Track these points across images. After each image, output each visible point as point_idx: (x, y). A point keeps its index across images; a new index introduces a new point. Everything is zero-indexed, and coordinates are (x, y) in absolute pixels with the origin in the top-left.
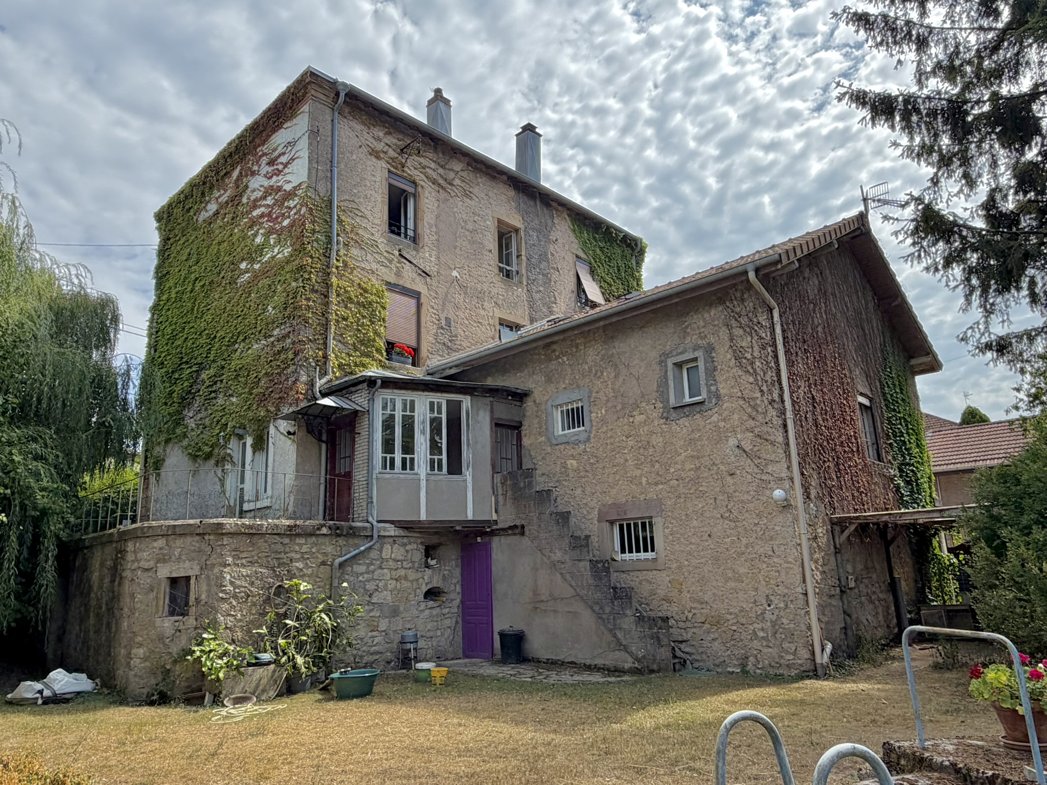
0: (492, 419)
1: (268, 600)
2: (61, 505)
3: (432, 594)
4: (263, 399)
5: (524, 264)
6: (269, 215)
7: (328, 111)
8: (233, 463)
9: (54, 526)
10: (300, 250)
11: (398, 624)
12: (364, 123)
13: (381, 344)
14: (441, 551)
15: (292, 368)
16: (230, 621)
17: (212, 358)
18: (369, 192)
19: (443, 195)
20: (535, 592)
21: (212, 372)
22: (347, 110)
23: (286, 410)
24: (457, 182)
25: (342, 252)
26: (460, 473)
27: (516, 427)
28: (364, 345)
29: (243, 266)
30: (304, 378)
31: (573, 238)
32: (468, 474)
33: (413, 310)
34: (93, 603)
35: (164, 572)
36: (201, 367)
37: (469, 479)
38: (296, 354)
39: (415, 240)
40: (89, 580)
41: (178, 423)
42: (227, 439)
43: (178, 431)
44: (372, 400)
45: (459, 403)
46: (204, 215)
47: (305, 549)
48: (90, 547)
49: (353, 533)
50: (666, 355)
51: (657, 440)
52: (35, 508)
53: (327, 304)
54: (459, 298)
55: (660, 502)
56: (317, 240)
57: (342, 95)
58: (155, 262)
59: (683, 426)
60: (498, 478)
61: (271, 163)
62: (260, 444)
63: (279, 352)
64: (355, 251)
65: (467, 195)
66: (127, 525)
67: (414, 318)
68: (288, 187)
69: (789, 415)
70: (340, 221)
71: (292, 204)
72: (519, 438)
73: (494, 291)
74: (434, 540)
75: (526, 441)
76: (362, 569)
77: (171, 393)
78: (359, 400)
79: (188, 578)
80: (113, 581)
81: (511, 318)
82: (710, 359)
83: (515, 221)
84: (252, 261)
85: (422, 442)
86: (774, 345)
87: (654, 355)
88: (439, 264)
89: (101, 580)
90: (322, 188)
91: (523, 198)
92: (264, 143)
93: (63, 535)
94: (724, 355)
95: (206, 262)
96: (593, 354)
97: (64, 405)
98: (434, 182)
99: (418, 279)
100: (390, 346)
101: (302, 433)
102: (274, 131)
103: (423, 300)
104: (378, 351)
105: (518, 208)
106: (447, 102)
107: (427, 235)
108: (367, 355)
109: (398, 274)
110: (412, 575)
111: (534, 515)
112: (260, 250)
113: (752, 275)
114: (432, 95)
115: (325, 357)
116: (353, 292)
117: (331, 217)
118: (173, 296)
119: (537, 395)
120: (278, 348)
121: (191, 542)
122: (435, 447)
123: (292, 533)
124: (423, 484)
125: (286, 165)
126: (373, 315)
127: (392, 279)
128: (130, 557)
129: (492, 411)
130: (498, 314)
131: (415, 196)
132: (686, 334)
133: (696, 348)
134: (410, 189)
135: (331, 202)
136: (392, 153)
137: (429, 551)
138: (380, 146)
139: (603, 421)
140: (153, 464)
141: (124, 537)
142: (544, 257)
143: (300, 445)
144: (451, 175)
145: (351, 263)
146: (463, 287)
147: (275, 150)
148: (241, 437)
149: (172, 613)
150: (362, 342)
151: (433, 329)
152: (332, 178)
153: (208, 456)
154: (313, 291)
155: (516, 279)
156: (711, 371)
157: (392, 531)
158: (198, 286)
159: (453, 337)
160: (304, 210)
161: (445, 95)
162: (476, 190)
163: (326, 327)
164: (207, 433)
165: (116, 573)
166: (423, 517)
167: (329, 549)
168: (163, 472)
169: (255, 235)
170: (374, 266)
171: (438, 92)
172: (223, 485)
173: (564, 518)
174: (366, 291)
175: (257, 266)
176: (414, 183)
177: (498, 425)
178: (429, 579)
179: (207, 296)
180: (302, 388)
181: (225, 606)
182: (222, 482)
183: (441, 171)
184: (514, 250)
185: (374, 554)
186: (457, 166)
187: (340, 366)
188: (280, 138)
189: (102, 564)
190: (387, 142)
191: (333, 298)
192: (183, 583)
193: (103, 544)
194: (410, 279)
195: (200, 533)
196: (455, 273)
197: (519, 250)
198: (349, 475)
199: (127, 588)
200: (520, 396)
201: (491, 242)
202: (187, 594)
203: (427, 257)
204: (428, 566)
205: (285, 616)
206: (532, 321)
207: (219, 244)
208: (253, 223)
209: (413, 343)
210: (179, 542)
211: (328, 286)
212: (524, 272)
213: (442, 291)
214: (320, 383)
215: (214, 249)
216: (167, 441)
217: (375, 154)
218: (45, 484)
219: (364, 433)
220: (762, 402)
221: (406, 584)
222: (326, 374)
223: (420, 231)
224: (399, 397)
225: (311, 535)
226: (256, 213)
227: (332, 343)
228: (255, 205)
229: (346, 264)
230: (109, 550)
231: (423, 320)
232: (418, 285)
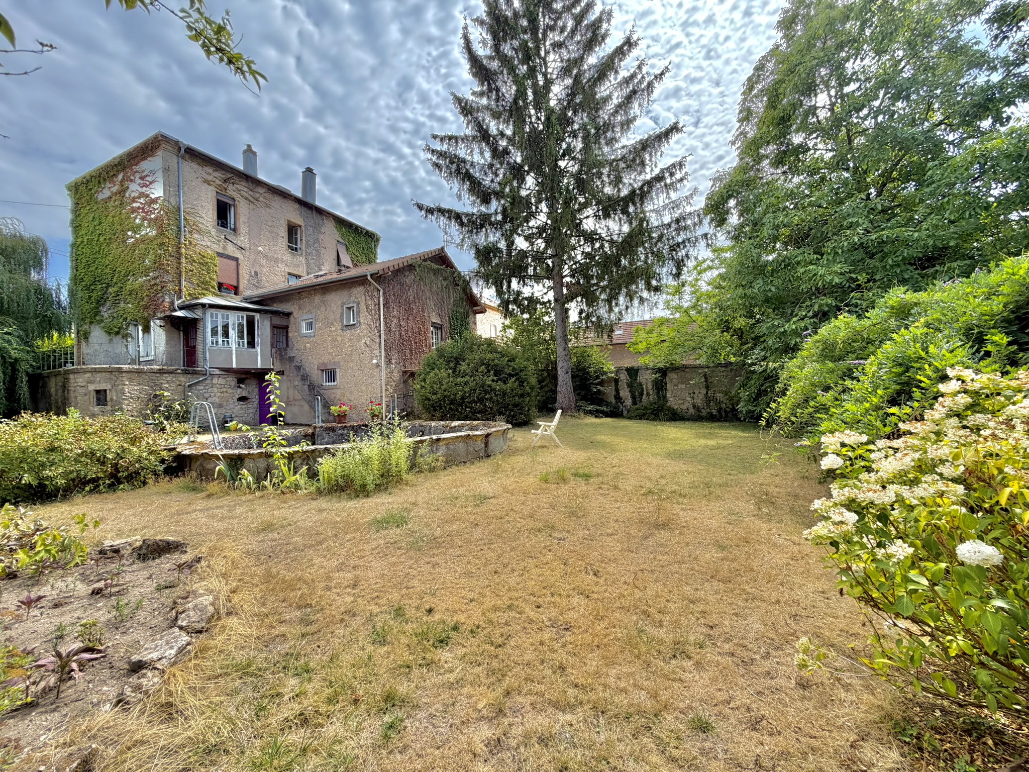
0: (271, 324)
1: (150, 400)
2: (24, 356)
3: (242, 399)
4: (146, 307)
5: (304, 245)
6: (143, 209)
7: (175, 157)
8: (132, 338)
9: (23, 367)
10: (161, 234)
11: (223, 411)
12: (199, 164)
13: (215, 284)
14: (247, 381)
15: (161, 294)
16: (130, 408)
17: (114, 281)
18: (204, 204)
19: (252, 206)
20: (288, 398)
21: (115, 289)
22: (187, 156)
23: (159, 315)
24: (261, 199)
25: (188, 236)
26: (254, 347)
27: (286, 328)
28: (205, 286)
29: (130, 233)
30: (168, 300)
31: (335, 231)
32: (258, 349)
33: (235, 267)
34: (53, 402)
35: (92, 387)
36: (108, 286)
37: (259, 350)
38: (162, 288)
39: (234, 230)
40: (49, 392)
41: (96, 314)
42: (128, 325)
43: (98, 318)
44: (204, 314)
45: (254, 316)
46: (101, 196)
47: (169, 379)
48: (48, 377)
49: (195, 373)
50: (343, 304)
51: (339, 338)
52: (10, 357)
53: (180, 263)
54: (263, 262)
55: (339, 362)
56: (171, 229)
57: (183, 150)
58: (70, 216)
59: (348, 333)
60: (274, 350)
61: (142, 178)
62: (146, 329)
63: (153, 285)
64: (196, 236)
65: (267, 206)
66: (69, 366)
67: (235, 272)
68: (153, 196)
69: (382, 332)
70: (185, 219)
71: (156, 206)
72: (287, 332)
73: (284, 258)
74: (243, 376)
75: (290, 335)
76: (202, 388)
77: (90, 297)
78: (198, 314)
79: (105, 391)
80: (64, 392)
81: (295, 272)
82: (358, 308)
83: (298, 220)
84: (135, 232)
85: (233, 334)
86: (379, 304)
87: (340, 303)
88: (250, 243)
89: (57, 391)
90: (173, 201)
91: (304, 209)
92: (136, 165)
93: (30, 370)
94: (363, 307)
95: (105, 225)
96: (317, 299)
97: (19, 305)
98: (246, 199)
99: (237, 251)
100: (220, 285)
101: (169, 326)
102: (142, 160)
103: (240, 262)
104: (213, 287)
105: (301, 214)
106: (254, 153)
107: (243, 229)
108: (206, 289)
109: (224, 248)
110: (230, 391)
111: (288, 366)
112: (139, 227)
113: (369, 277)
114: (245, 147)
115: (180, 290)
116: (195, 257)
117: (180, 215)
118: (85, 241)
119: (295, 314)
120: (153, 283)
121: (108, 375)
122: (241, 336)
123: (161, 372)
124: (234, 352)
125: (151, 183)
126: (208, 269)
127: (221, 251)
128: (72, 381)
129: (271, 321)
130: (287, 270)
131: (234, 206)
132: (351, 296)
133: (354, 302)
134: (231, 202)
135: (179, 208)
136: (218, 182)
137: (240, 381)
138: (210, 178)
139: (320, 328)
140: (83, 336)
141: (68, 372)
142: (317, 241)
143: (167, 332)
144: (258, 195)
145: (194, 242)
146: (266, 257)
147: (143, 171)
148: (136, 325)
149: (98, 405)
150: (202, 283)
151: (247, 277)
152: (179, 196)
153: (117, 333)
154: (170, 256)
155: (300, 252)
156: (358, 312)
157: (218, 372)
158: (102, 239)
159: (259, 281)
160: (162, 212)
161: (254, 149)
162: (273, 204)
163: (180, 275)
164: (115, 322)
165: (65, 387)
166: (234, 366)
167: (182, 379)
168: (90, 340)
169: (136, 218)
170: (209, 244)
171: (249, 146)
172: (127, 348)
173: (298, 368)
174: (204, 257)
175: (138, 236)
176: (233, 199)
177: (274, 327)
178: (240, 393)
179: (108, 246)
180: (167, 305)
181: (126, 402)
182: (127, 346)
183: (251, 193)
184: (299, 236)
185: (208, 382)
186: (261, 190)
187: (189, 294)
188: (146, 165)
189: (56, 385)
190: (217, 176)
191: (183, 260)
192: (103, 393)
193: (56, 376)
194: (231, 250)
195: (110, 371)
196: (260, 249)
197: (301, 237)
198: (194, 347)
199: (72, 394)
200: (288, 315)
201: (284, 233)
202: (106, 397)
203: (243, 239)
204: (240, 387)
205: (160, 406)
206: (308, 274)
207: (113, 217)
208: (134, 210)
209: (235, 284)
210: (99, 375)
211: (180, 254)
212: (304, 248)
213: (252, 257)
214: (177, 303)
215: (110, 219)
216: (91, 323)
217: (208, 182)
218: (15, 346)
219: (201, 328)
220: (373, 326)
221: (226, 395)
222: (181, 298)
223: (237, 225)
224: (220, 313)
225: (171, 373)
226: (135, 205)
227: (184, 283)
228: (134, 200)
229: (190, 243)
230: (60, 378)
231: (240, 272)
232: (238, 254)
